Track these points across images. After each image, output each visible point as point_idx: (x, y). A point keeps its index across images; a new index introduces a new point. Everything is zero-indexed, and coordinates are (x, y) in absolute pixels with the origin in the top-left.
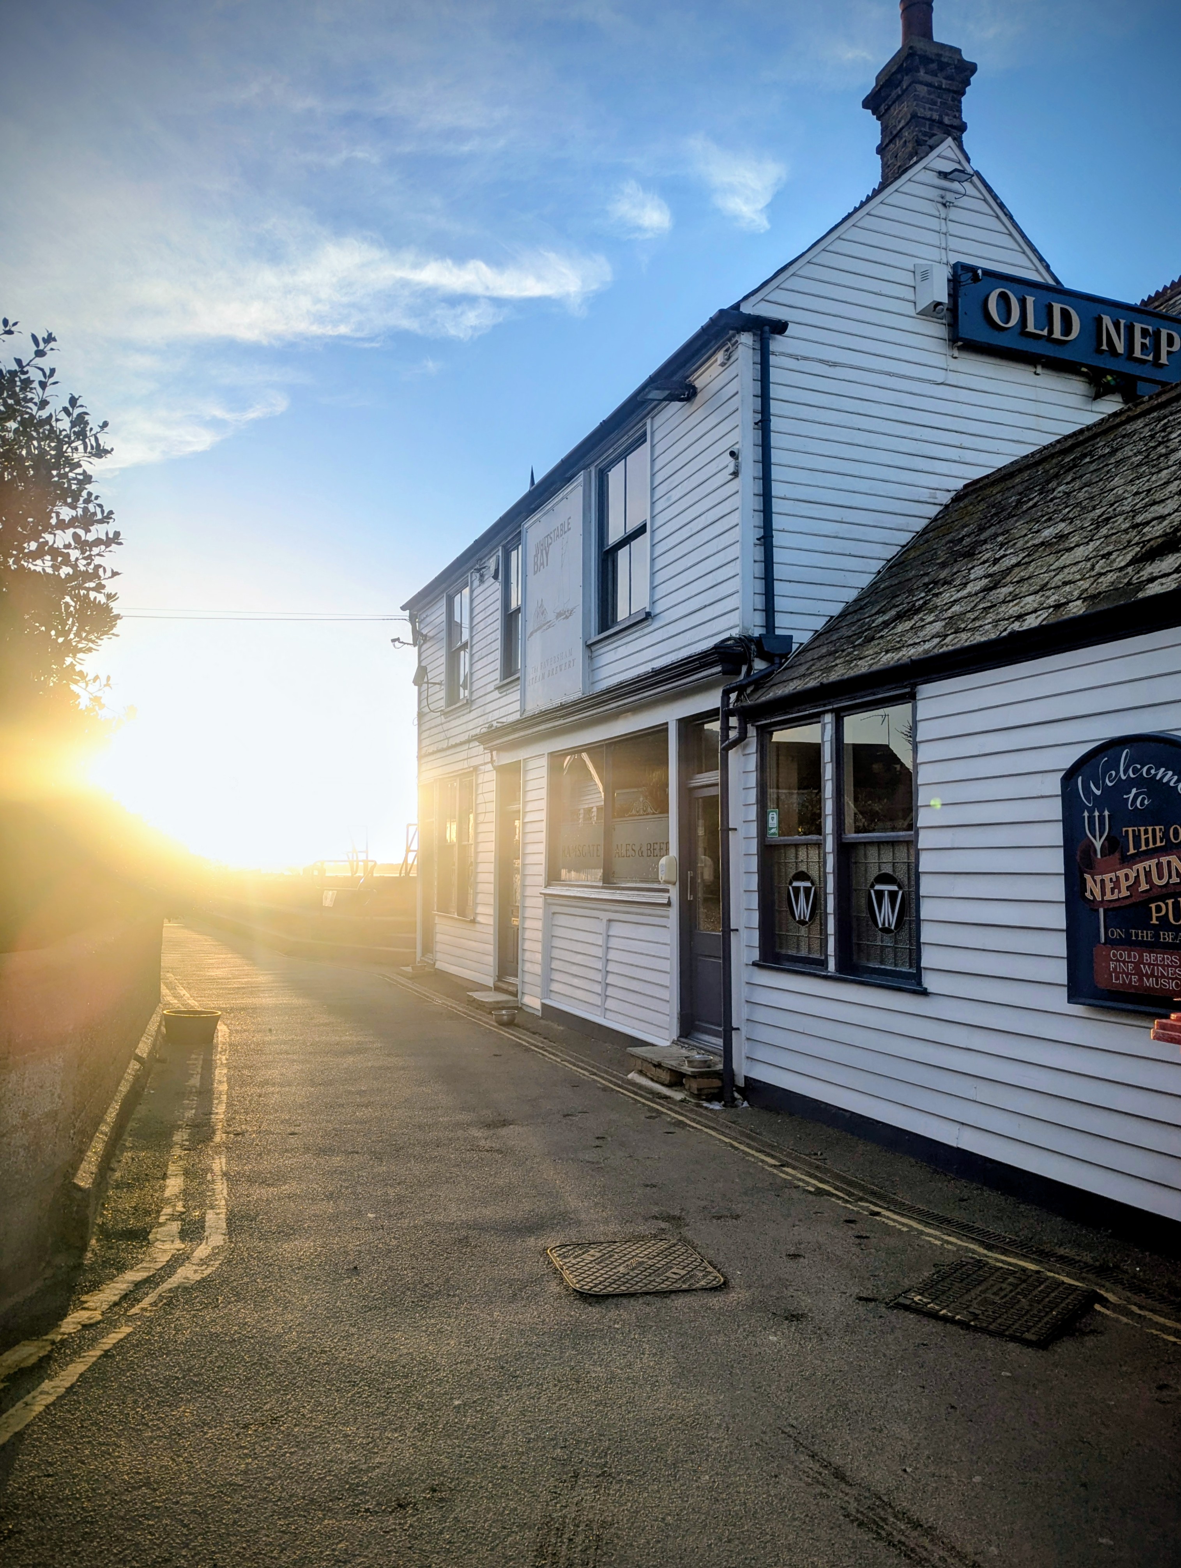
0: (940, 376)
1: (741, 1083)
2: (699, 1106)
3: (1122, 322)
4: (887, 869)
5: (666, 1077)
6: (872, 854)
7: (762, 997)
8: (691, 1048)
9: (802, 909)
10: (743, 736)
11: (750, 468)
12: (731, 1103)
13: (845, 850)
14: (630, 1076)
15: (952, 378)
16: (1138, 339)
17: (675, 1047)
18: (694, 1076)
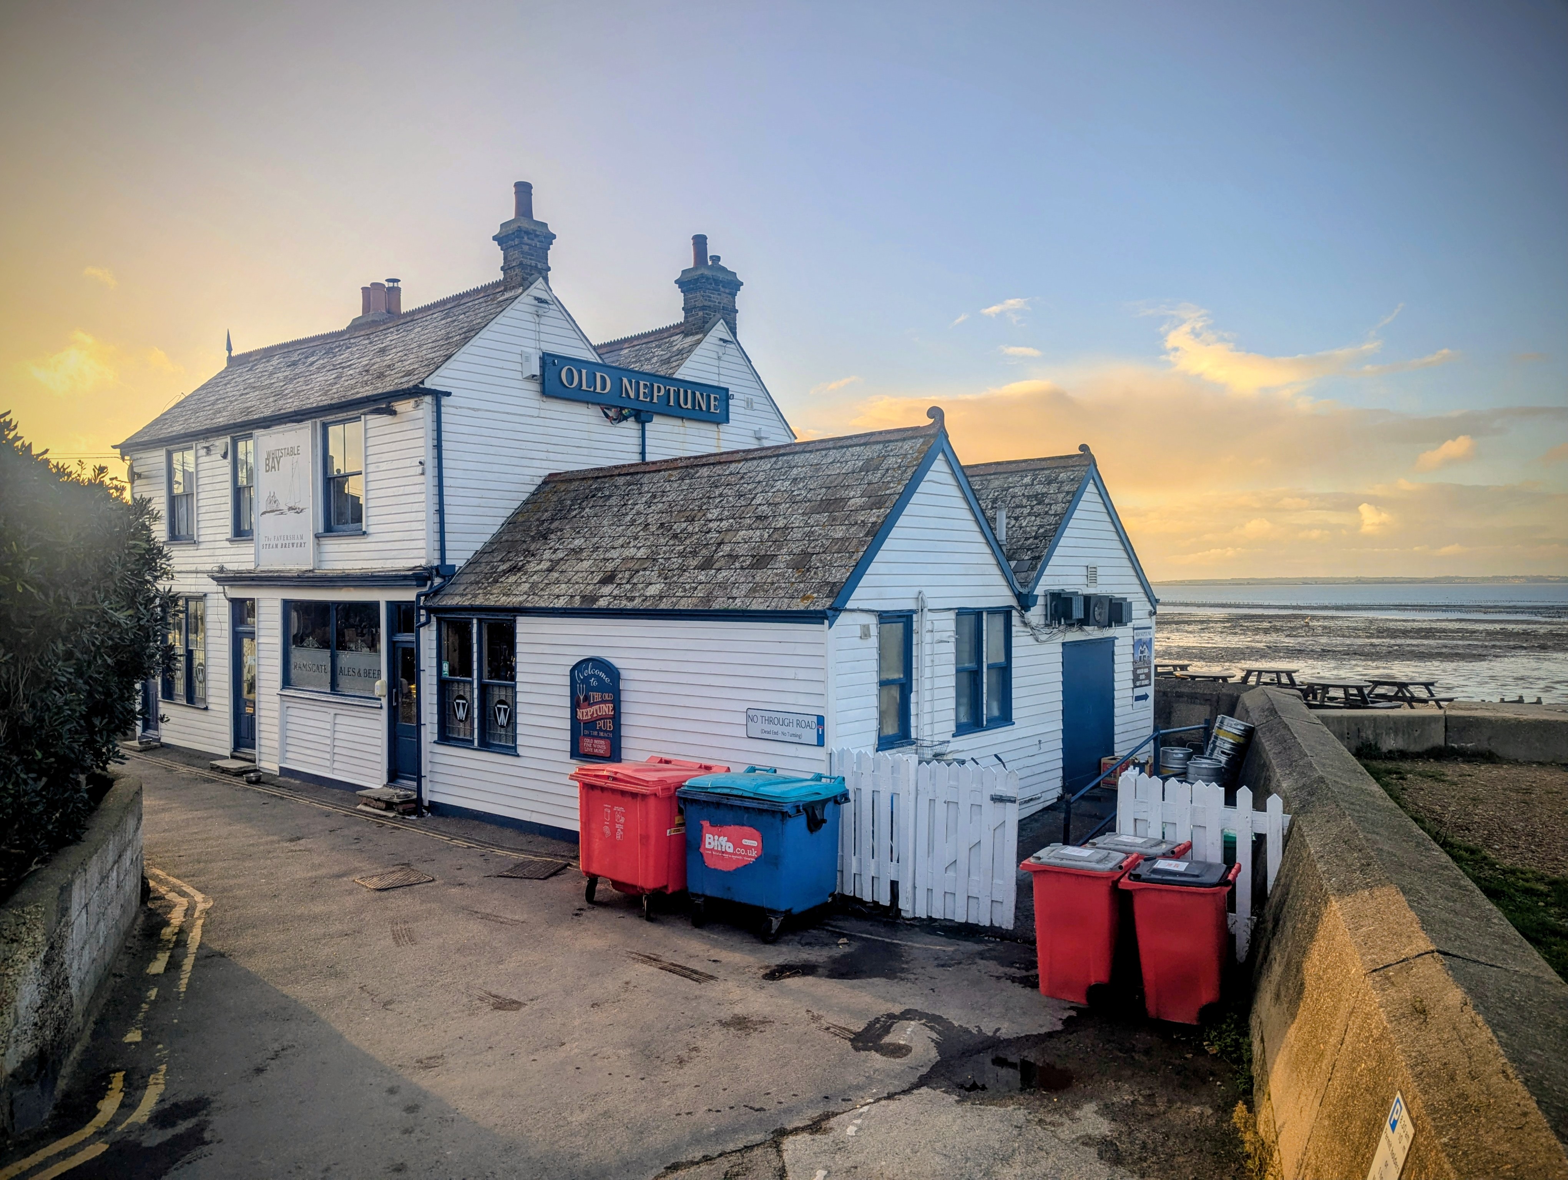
0: (535, 413)
1: (426, 804)
2: (404, 818)
3: (633, 381)
4: (503, 698)
5: (383, 806)
6: (496, 689)
7: (438, 759)
8: (395, 788)
9: (461, 714)
10: (428, 622)
11: (431, 471)
12: (421, 815)
13: (484, 689)
14: (358, 807)
15: (543, 413)
16: (642, 390)
17: (386, 789)
18: (401, 803)
